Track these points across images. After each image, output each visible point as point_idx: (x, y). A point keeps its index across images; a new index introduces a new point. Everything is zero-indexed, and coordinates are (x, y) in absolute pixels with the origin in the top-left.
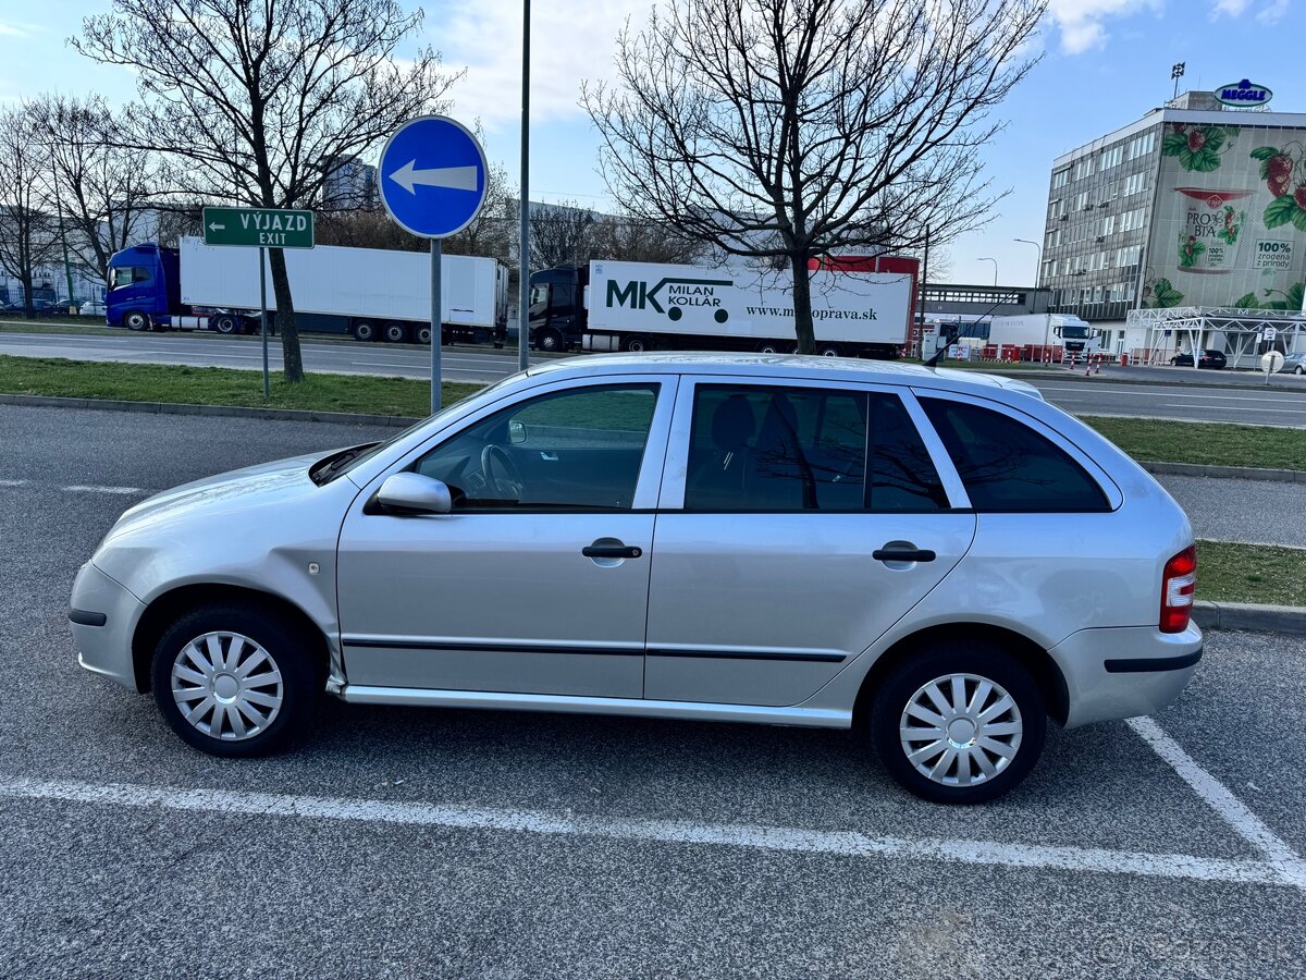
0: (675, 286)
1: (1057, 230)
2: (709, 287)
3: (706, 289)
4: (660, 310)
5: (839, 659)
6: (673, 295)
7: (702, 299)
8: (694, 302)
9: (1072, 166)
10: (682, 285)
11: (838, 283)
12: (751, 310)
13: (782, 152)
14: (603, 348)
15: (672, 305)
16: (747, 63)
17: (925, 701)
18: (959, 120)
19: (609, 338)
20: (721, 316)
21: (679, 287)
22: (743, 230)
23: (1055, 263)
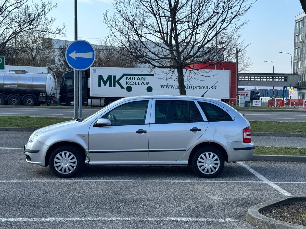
0: (129, 77)
1: (299, 47)
2: (144, 77)
3: (142, 78)
4: (122, 87)
5: (185, 150)
6: (128, 81)
7: (140, 82)
8: (137, 83)
9: (303, 19)
10: (132, 77)
11: (193, 76)
12: (162, 87)
13: (171, 33)
14: (97, 105)
15: (128, 85)
16: (158, 5)
17: (202, 158)
18: (231, 21)
19: (100, 100)
20: (150, 89)
21: (131, 77)
22: (159, 59)
23: (300, 62)
